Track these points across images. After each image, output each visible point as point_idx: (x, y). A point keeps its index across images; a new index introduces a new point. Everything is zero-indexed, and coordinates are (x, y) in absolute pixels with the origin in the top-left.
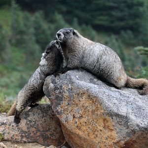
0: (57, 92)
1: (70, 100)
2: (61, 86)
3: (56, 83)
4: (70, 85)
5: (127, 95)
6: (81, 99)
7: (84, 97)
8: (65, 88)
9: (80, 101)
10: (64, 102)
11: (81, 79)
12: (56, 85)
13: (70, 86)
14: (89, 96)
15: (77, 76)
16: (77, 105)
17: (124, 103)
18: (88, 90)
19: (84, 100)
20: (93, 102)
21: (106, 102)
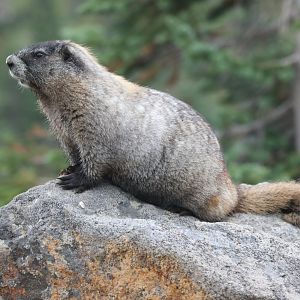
0: (25, 262)
1: (77, 281)
2: (36, 244)
3: (13, 236)
4: (65, 235)
5: (249, 234)
6: (115, 272)
7: (126, 263)
8: (52, 246)
9: (112, 277)
10: (53, 290)
11: (93, 208)
12: (15, 241)
13: (67, 238)
14: (143, 257)
15: (81, 204)
16: (103, 292)
17: (251, 261)
18: (134, 240)
19: (124, 273)
20: (160, 273)
21: (205, 266)
